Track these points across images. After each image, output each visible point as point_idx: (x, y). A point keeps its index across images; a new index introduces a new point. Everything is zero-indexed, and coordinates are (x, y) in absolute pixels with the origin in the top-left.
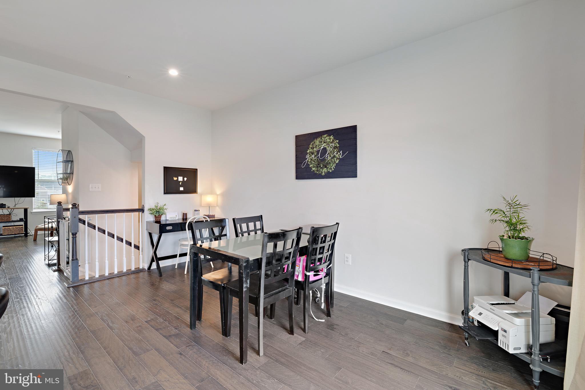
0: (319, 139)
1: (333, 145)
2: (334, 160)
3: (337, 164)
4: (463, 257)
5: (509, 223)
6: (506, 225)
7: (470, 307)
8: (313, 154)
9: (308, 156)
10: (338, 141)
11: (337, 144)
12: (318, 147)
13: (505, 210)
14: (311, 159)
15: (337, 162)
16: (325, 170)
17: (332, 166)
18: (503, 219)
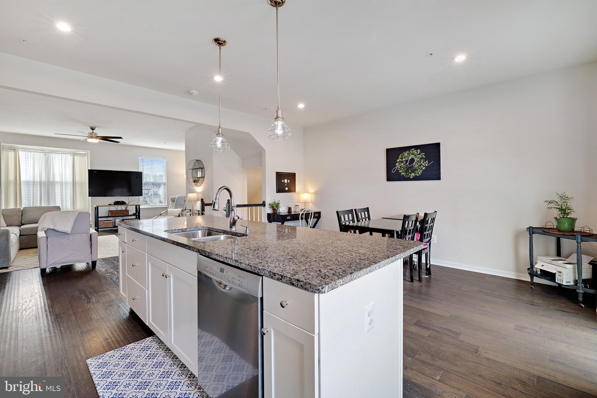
0: (407, 152)
1: (420, 157)
2: (421, 167)
3: (423, 170)
4: (528, 232)
5: (561, 209)
6: (558, 210)
7: (534, 264)
8: (402, 162)
9: (397, 164)
10: (424, 154)
11: (423, 156)
12: (407, 157)
13: (557, 201)
14: (401, 167)
15: (424, 168)
16: (413, 174)
17: (419, 172)
18: (556, 207)
